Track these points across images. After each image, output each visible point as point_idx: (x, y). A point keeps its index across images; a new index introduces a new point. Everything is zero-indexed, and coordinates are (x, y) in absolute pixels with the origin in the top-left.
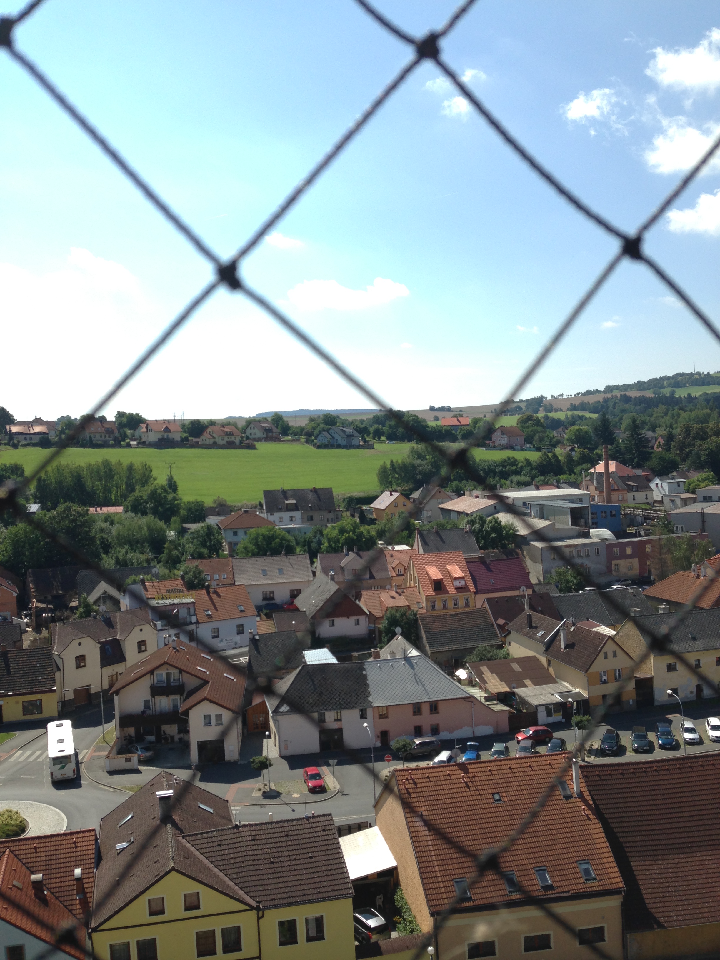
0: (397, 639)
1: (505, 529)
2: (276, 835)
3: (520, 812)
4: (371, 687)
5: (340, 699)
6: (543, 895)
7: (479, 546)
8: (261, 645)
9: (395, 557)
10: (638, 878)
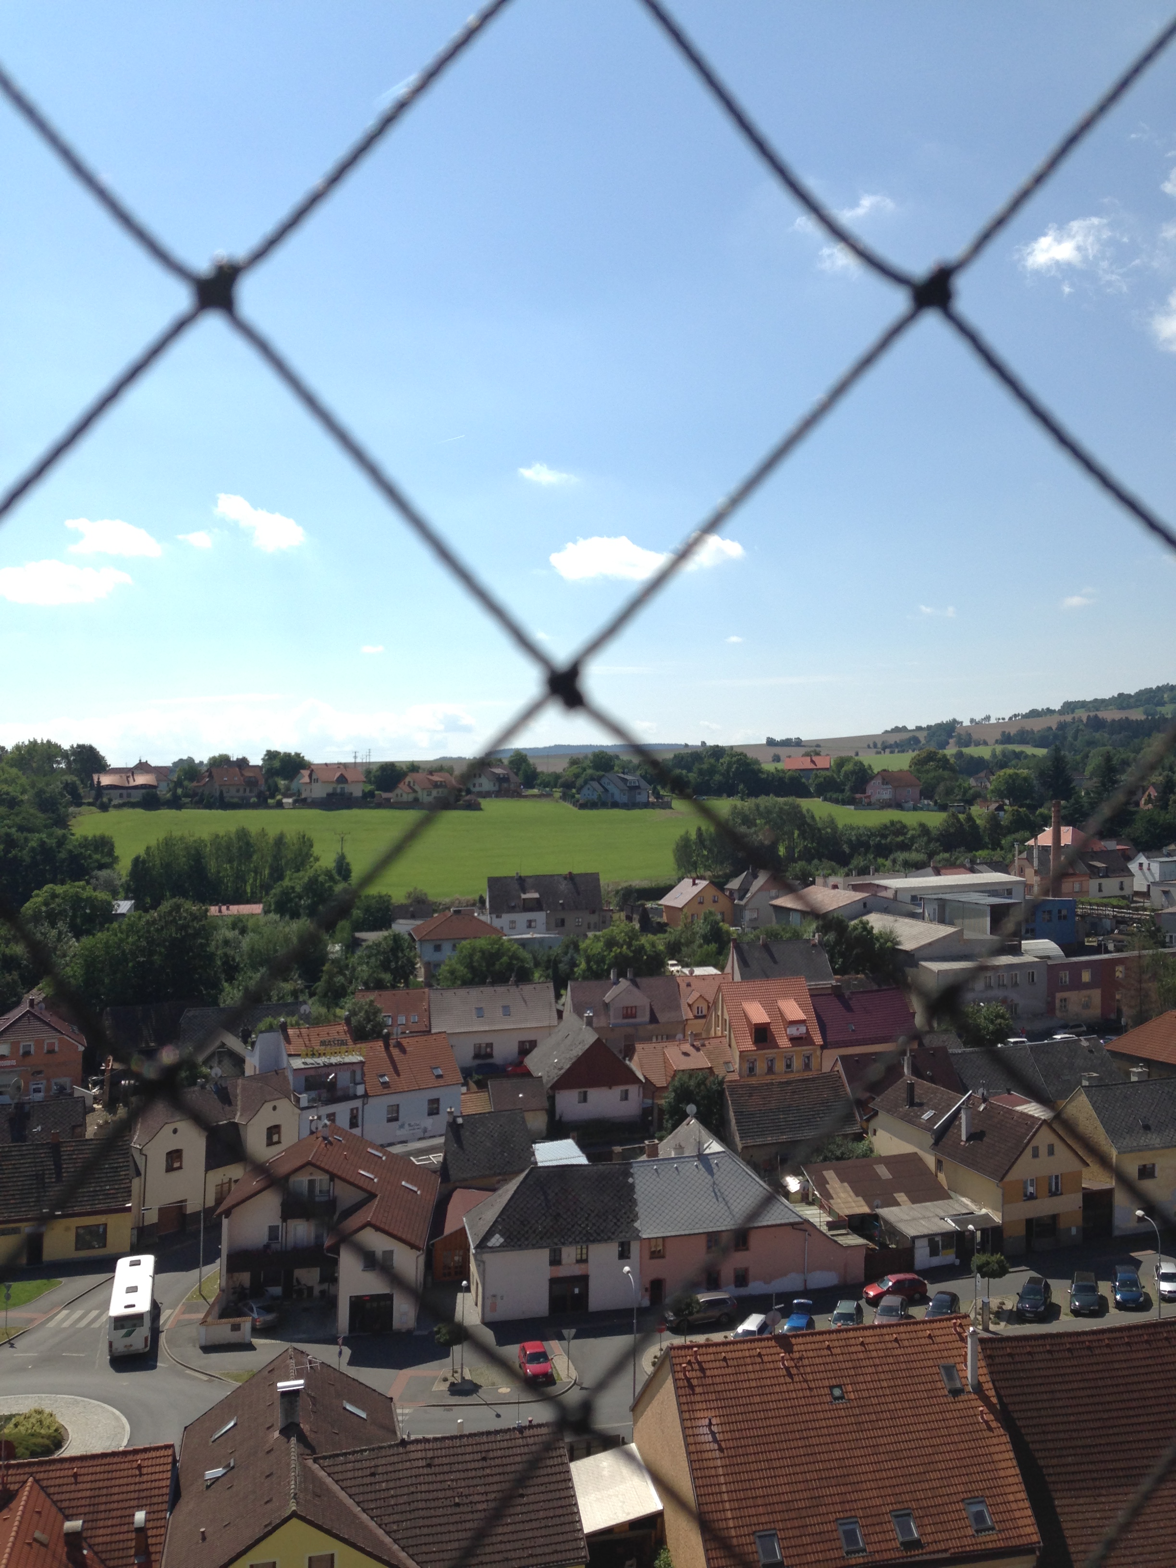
0: (688, 1124)
1: (878, 941)
2: (468, 1458)
3: (874, 1417)
4: (640, 1205)
5: (587, 1225)
6: (903, 1558)
7: (833, 969)
8: (465, 1134)
9: (693, 987)
10: (1064, 1525)
